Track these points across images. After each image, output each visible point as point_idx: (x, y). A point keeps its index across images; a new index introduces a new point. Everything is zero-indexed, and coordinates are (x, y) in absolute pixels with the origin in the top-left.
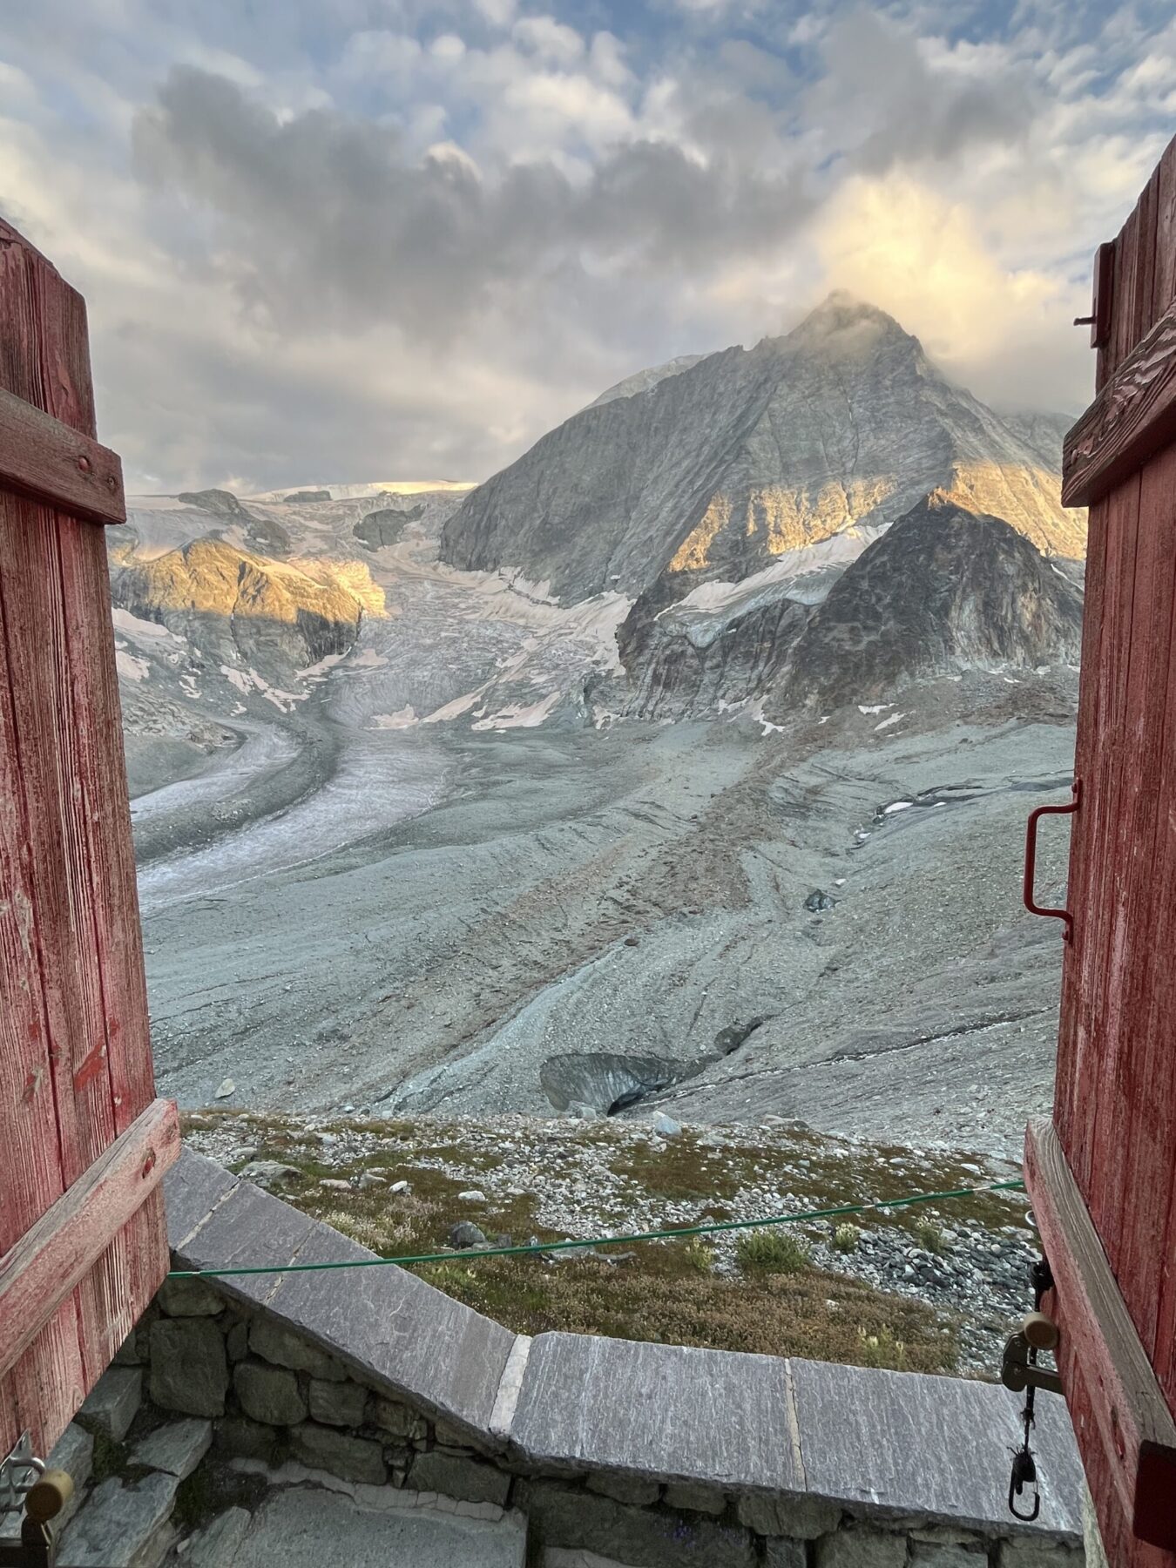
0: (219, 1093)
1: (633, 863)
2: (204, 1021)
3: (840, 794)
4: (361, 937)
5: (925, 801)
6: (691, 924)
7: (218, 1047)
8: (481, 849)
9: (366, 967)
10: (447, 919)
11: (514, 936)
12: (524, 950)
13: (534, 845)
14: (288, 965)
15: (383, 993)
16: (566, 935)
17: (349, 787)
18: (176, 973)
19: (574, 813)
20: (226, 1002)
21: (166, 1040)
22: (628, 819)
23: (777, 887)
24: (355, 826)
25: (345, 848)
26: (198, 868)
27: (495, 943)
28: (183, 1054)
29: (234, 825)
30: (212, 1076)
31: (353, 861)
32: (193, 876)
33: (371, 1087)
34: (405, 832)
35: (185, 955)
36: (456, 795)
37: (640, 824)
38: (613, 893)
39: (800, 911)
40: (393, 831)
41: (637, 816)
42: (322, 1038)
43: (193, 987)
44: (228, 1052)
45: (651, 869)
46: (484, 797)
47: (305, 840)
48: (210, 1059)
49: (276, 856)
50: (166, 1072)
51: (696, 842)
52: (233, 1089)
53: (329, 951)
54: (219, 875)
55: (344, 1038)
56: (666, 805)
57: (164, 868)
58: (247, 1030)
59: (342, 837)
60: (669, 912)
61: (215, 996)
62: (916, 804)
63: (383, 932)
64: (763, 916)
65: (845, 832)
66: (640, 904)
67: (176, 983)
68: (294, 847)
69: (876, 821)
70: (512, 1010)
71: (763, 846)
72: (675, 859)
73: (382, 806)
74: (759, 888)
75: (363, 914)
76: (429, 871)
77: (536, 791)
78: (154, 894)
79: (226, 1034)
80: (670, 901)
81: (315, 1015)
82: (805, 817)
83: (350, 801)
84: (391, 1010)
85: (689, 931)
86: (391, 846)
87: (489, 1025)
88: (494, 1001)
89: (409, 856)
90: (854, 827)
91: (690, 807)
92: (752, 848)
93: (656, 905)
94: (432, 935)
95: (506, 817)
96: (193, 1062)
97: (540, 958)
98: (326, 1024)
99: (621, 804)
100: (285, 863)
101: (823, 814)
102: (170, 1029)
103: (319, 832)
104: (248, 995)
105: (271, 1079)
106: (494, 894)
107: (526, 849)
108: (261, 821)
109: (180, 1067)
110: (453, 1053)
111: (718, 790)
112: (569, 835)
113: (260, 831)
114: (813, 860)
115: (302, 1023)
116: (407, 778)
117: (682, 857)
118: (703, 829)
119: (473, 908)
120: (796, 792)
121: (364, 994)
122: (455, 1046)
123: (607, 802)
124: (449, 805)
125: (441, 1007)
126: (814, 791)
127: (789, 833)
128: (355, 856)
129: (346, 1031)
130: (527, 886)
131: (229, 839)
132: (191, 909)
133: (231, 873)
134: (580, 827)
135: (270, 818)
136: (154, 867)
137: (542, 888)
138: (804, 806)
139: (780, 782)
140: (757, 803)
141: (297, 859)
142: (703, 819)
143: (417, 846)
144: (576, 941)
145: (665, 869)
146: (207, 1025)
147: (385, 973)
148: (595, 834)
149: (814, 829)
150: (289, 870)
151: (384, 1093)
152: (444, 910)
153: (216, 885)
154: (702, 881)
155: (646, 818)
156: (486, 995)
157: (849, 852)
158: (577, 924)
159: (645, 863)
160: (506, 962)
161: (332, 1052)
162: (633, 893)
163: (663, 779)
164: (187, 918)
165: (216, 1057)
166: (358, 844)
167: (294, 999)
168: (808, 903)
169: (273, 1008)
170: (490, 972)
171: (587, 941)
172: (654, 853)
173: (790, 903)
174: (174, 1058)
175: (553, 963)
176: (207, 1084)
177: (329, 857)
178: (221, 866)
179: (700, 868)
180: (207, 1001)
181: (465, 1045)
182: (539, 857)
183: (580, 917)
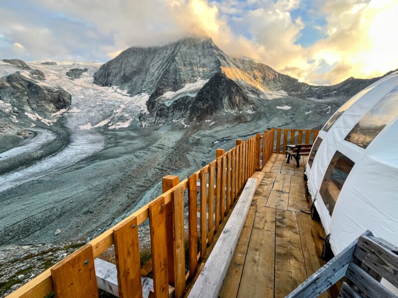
0: (56, 233)
1: (160, 159)
2: (46, 214)
3: (204, 140)
4: (90, 185)
5: (222, 140)
6: (178, 172)
7: (52, 221)
8: (120, 159)
9: (94, 193)
10: (115, 177)
11: (134, 180)
12: (138, 183)
13: (134, 157)
14: (70, 195)
15: (100, 199)
16: (148, 178)
17: (75, 145)
18: (32, 202)
19: (142, 148)
20: (52, 208)
21: (34, 222)
22: (156, 149)
23: (195, 162)
24: (80, 156)
25: (78, 162)
26: (29, 172)
27: (130, 182)
28: (41, 225)
29: (40, 159)
30: (52, 229)
31: (82, 165)
32: (28, 174)
33: (104, 223)
34: (96, 156)
35: (34, 197)
36: (108, 146)
37: (160, 150)
38: (158, 167)
39: (201, 166)
40: (92, 156)
41: (159, 148)
42: (85, 213)
43: (40, 206)
44: (56, 222)
45: (165, 160)
46: (117, 146)
47: (64, 161)
48: (50, 225)
49: (56, 166)
50: (36, 231)
51: (175, 153)
52: (60, 231)
53: (82, 190)
54: (38, 173)
55: (92, 212)
56: (165, 145)
57: (16, 173)
58: (61, 215)
59: (76, 159)
60: (172, 170)
61: (48, 207)
62: (220, 141)
63: (97, 183)
64: (194, 168)
65: (206, 148)
66: (165, 169)
67: (34, 205)
68: (61, 163)
69: (212, 145)
70: (140, 198)
71: (190, 153)
72: (171, 157)
73: (87, 150)
74: (192, 163)
75: (89, 179)
76: (106, 166)
77: (131, 144)
78: (15, 181)
79: (54, 217)
80: (172, 167)
81: (82, 207)
82: (197, 145)
83: (76, 149)
84: (104, 203)
85: (178, 174)
86: (93, 161)
87: (134, 203)
88: (133, 196)
89: (98, 163)
90: (208, 147)
91: (171, 145)
92: (188, 153)
93: (169, 168)
94: (111, 182)
95: (124, 150)
96: (45, 227)
97: (143, 184)
98: (85, 209)
99: (154, 145)
100: (59, 168)
101: (202, 145)
102: (35, 218)
103: (69, 158)
104: (59, 205)
105: (72, 227)
106: (126, 170)
107: (132, 158)
108: (48, 157)
109: (41, 229)
110: (126, 211)
111: (177, 141)
112: (142, 154)
113: (49, 159)
114: (201, 155)
115: (78, 211)
116: (92, 142)
117: (172, 157)
118: (175, 150)
119: (121, 174)
120: (195, 140)
121: (95, 200)
122: (126, 209)
123: (150, 145)
124: (107, 148)
125: (118, 200)
126: (198, 140)
127: (195, 149)
128: (82, 164)
129: (92, 210)
130: (135, 167)
131: (38, 163)
132: (32, 184)
133: (42, 172)
134: (145, 152)
135: (51, 156)
136: (13, 173)
137: (139, 167)
138: (197, 143)
139: (191, 138)
140: (187, 143)
141: (63, 166)
142: (175, 148)
143: (101, 160)
144: (151, 179)
145: (169, 160)
146: (47, 216)
147: (100, 194)
148: (149, 153)
149: (200, 148)
150: (62, 170)
151: (109, 224)
152: (113, 176)
153: (37, 176)
154: (178, 162)
155: (161, 148)
156: (130, 195)
157: (208, 153)
158: (150, 175)
159: (163, 159)
160: (134, 187)
161: (89, 216)
162: (162, 166)
163: (163, 139)
164: (31, 187)
165: (52, 224)
166: (82, 161)
167: (74, 204)
168: (202, 165)
169: (68, 207)
170: (130, 190)
171: (154, 179)
172: (165, 157)
173: (198, 165)
174: (38, 227)
175: (147, 185)
176: (51, 232)
177: (73, 165)
178: (38, 170)
179: (177, 159)
180: (46, 209)
181: (128, 209)
182: (136, 160)
183: (151, 173)
